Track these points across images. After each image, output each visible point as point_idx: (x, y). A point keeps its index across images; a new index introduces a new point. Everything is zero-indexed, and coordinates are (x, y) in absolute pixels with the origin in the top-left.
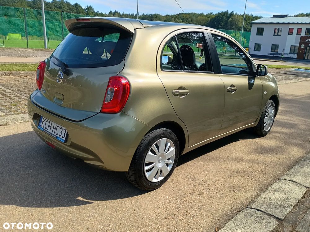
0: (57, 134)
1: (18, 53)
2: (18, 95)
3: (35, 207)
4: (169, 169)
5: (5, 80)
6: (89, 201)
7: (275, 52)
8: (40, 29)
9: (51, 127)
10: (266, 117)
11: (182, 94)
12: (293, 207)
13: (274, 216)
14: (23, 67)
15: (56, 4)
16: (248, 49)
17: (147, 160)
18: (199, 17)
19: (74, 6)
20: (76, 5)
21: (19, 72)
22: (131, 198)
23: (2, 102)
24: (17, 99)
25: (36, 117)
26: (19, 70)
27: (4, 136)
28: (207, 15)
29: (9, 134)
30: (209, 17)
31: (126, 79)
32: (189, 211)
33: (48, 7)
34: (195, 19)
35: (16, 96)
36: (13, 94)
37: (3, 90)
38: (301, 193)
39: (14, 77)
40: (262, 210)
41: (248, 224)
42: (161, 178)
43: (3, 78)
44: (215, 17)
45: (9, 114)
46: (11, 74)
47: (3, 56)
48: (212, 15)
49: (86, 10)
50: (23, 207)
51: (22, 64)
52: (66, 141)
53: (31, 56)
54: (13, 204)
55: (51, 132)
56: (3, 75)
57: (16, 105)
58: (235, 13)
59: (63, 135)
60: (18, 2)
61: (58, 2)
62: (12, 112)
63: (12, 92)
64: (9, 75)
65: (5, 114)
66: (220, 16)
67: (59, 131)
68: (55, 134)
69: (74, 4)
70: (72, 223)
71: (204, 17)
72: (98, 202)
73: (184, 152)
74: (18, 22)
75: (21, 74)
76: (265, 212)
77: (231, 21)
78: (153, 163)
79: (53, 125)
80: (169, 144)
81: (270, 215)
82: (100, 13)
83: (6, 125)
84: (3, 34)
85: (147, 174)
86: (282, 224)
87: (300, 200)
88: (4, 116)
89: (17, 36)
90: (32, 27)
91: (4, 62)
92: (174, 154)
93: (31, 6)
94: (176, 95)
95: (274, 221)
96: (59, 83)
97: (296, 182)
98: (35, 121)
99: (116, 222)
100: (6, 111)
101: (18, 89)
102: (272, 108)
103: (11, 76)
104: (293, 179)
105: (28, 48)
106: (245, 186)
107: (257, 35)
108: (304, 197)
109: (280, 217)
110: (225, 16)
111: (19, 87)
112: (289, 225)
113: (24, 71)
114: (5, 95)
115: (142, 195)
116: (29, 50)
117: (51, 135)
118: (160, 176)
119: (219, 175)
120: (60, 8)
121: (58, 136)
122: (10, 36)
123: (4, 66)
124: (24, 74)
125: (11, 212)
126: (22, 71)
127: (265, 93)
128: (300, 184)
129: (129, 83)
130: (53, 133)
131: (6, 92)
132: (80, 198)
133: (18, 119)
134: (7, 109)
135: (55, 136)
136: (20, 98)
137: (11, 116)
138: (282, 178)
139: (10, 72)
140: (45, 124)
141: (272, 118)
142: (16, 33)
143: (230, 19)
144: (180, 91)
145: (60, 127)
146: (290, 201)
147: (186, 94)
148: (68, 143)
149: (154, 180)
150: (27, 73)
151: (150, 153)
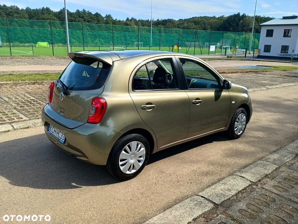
0: (59, 137)
1: (45, 61)
2: (40, 102)
3: (42, 188)
4: (141, 164)
5: (31, 88)
6: (79, 186)
7: (285, 52)
8: (65, 37)
9: (55, 131)
10: (236, 123)
11: (150, 108)
12: (231, 195)
13: (213, 201)
14: (46, 76)
15: (79, 13)
16: (258, 50)
17: (121, 157)
18: (212, 20)
19: (94, 15)
20: (97, 15)
21: (42, 81)
22: (110, 185)
23: (27, 109)
24: (39, 106)
25: (47, 124)
26: (43, 80)
27: (27, 137)
28: (219, 18)
29: (30, 135)
30: (221, 20)
31: (104, 99)
32: (150, 196)
33: (72, 17)
34: (207, 22)
35: (39, 103)
36: (36, 101)
37: (28, 98)
38: (244, 186)
39: (38, 86)
40: (205, 197)
41: (189, 206)
42: (133, 171)
43: (30, 86)
44: (227, 19)
45: (32, 118)
46: (36, 83)
47: (32, 64)
48: (224, 17)
49: (105, 18)
50: (34, 188)
51: (46, 73)
52: (65, 142)
53: (55, 64)
54: (28, 186)
55: (56, 135)
56: (30, 84)
57: (37, 111)
58: (247, 15)
59: (63, 138)
60: (47, 13)
61: (81, 12)
62: (33, 117)
63: (36, 99)
64: (34, 84)
65: (28, 119)
66: (231, 18)
67: (60, 134)
68: (58, 137)
69: (95, 13)
70: (65, 200)
71: (216, 20)
72: (86, 187)
73: (154, 152)
74: (46, 31)
75: (44, 83)
76: (207, 198)
77: (243, 23)
78: (127, 160)
79: (57, 130)
80: (139, 146)
81: (210, 201)
82: (118, 20)
83: (28, 128)
84: (34, 43)
85: (122, 168)
86: (217, 207)
87: (240, 191)
88: (28, 120)
89: (45, 44)
90: (58, 35)
91: (32, 70)
92: (145, 153)
93: (57, 17)
94: (145, 109)
95: (211, 205)
96: (61, 100)
97: (244, 178)
98: (46, 127)
99: (95, 201)
100: (29, 116)
101: (40, 97)
102: (242, 115)
103: (36, 85)
104: (243, 175)
105: (53, 55)
106: (201, 180)
107: (267, 36)
108: (246, 189)
109: (217, 203)
110: (237, 18)
111: (42, 95)
112: (223, 208)
113: (47, 80)
114: (30, 102)
115: (118, 183)
116: (54, 58)
117: (55, 137)
118: (133, 169)
119: (183, 170)
120: (83, 17)
121: (60, 138)
122: (39, 44)
123: (31, 76)
124: (47, 83)
125: (25, 191)
126: (45, 80)
127: (233, 102)
128: (247, 179)
129: (106, 103)
130: (57, 136)
131: (31, 100)
132: (73, 184)
133: (38, 123)
134: (30, 115)
135: (58, 138)
136: (41, 105)
137: (33, 120)
138: (234, 174)
139: (35, 82)
140: (52, 130)
141: (244, 123)
142: (44, 41)
143: (241, 21)
144: (147, 106)
145: (61, 132)
146: (232, 191)
147: (153, 108)
148: (66, 144)
149: (128, 172)
150: (49, 82)
151: (123, 152)
